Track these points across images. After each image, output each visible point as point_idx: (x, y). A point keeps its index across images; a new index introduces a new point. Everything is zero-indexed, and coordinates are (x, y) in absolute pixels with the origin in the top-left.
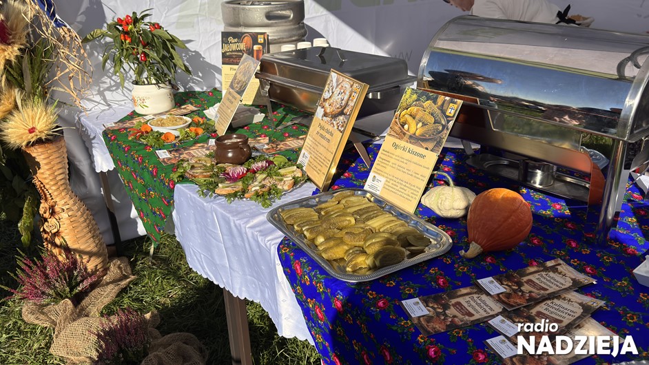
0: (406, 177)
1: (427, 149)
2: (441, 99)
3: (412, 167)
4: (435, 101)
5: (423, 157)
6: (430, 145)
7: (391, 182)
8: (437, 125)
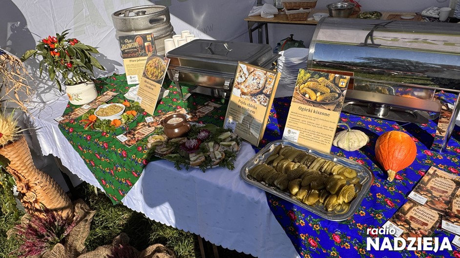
0: (317, 130)
1: (329, 110)
2: (332, 76)
3: (320, 122)
4: (327, 77)
5: (328, 115)
6: (332, 107)
7: (305, 133)
8: (333, 93)
